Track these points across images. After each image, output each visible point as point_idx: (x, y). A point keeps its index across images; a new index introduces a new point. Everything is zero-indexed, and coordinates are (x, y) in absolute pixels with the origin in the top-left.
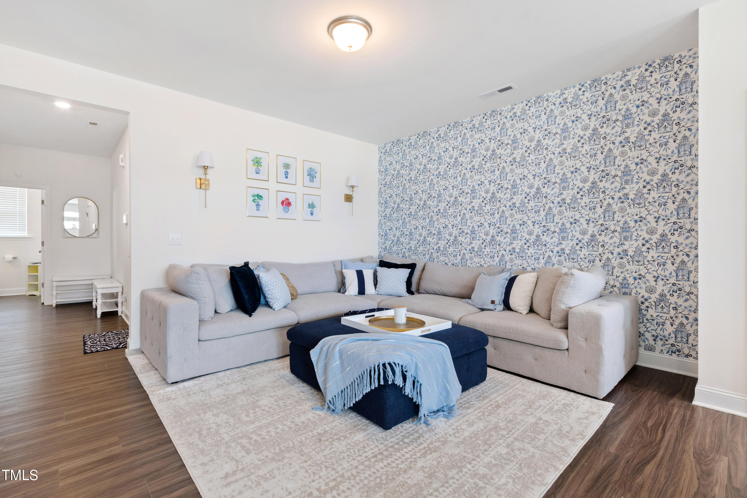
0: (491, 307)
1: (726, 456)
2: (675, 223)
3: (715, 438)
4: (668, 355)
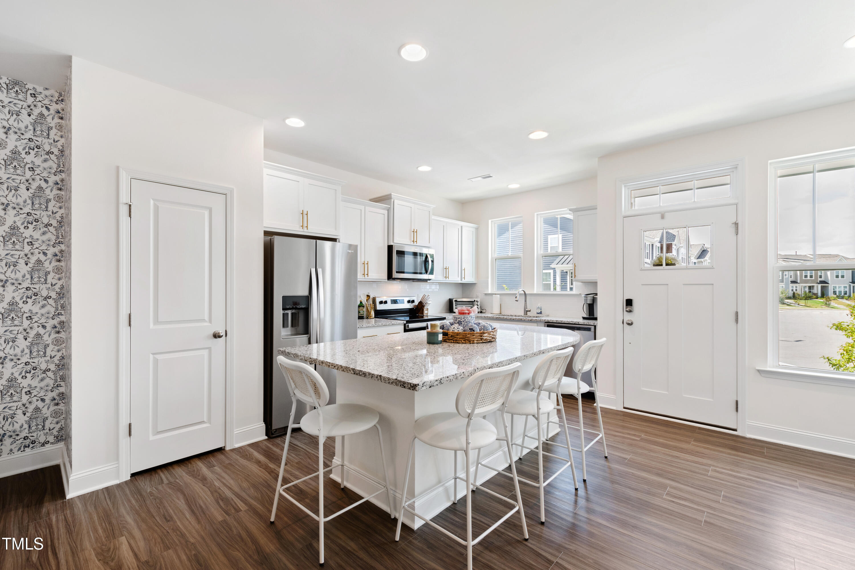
1: (123, 536)
2: (28, 289)
3: (105, 524)
4: (20, 452)
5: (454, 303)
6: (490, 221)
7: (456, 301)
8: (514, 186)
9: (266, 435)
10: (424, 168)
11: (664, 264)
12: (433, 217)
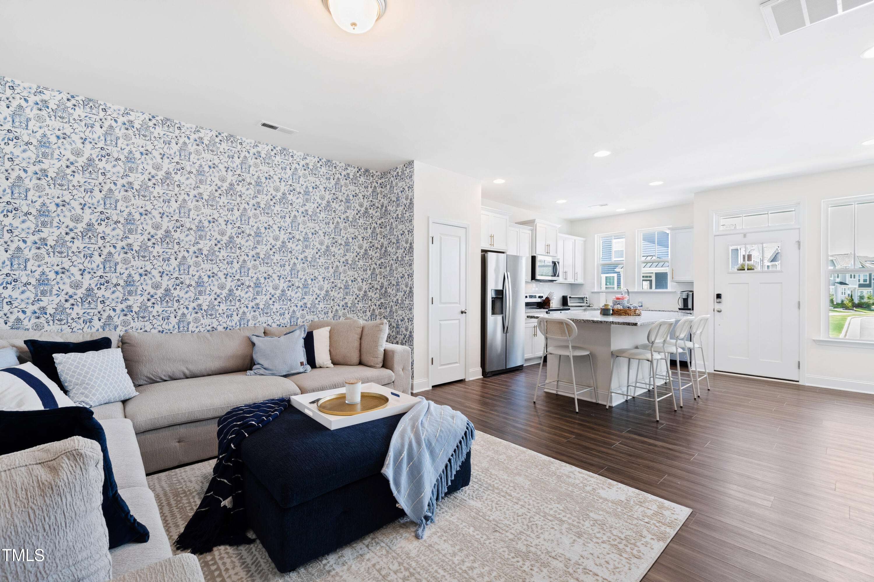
0: (301, 370)
5: (568, 299)
6: (596, 235)
7: (570, 297)
8: (621, 210)
9: (483, 375)
10: (561, 201)
11: (746, 269)
12: (559, 235)
